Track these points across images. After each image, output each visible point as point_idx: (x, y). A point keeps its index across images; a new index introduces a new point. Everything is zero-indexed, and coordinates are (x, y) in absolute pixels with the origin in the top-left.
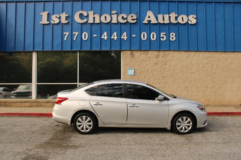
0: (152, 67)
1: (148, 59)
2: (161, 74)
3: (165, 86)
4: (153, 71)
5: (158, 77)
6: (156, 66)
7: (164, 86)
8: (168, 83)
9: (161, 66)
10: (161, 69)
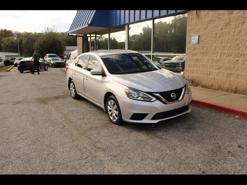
0: (222, 29)
1: (217, 17)
2: (234, 41)
3: (238, 61)
4: (223, 35)
5: (229, 45)
6: (228, 27)
7: (237, 59)
8: (244, 54)
9: (235, 26)
10: (234, 32)
